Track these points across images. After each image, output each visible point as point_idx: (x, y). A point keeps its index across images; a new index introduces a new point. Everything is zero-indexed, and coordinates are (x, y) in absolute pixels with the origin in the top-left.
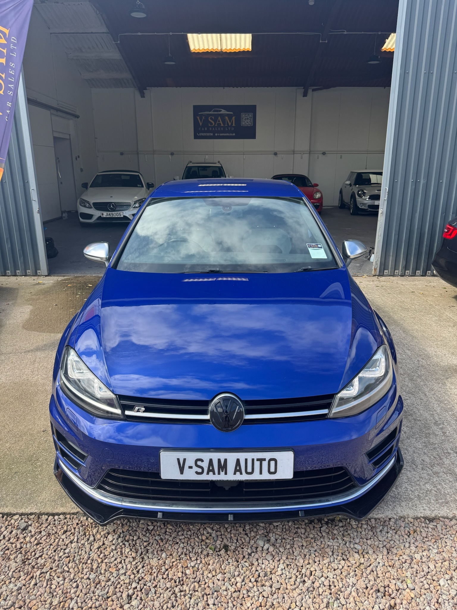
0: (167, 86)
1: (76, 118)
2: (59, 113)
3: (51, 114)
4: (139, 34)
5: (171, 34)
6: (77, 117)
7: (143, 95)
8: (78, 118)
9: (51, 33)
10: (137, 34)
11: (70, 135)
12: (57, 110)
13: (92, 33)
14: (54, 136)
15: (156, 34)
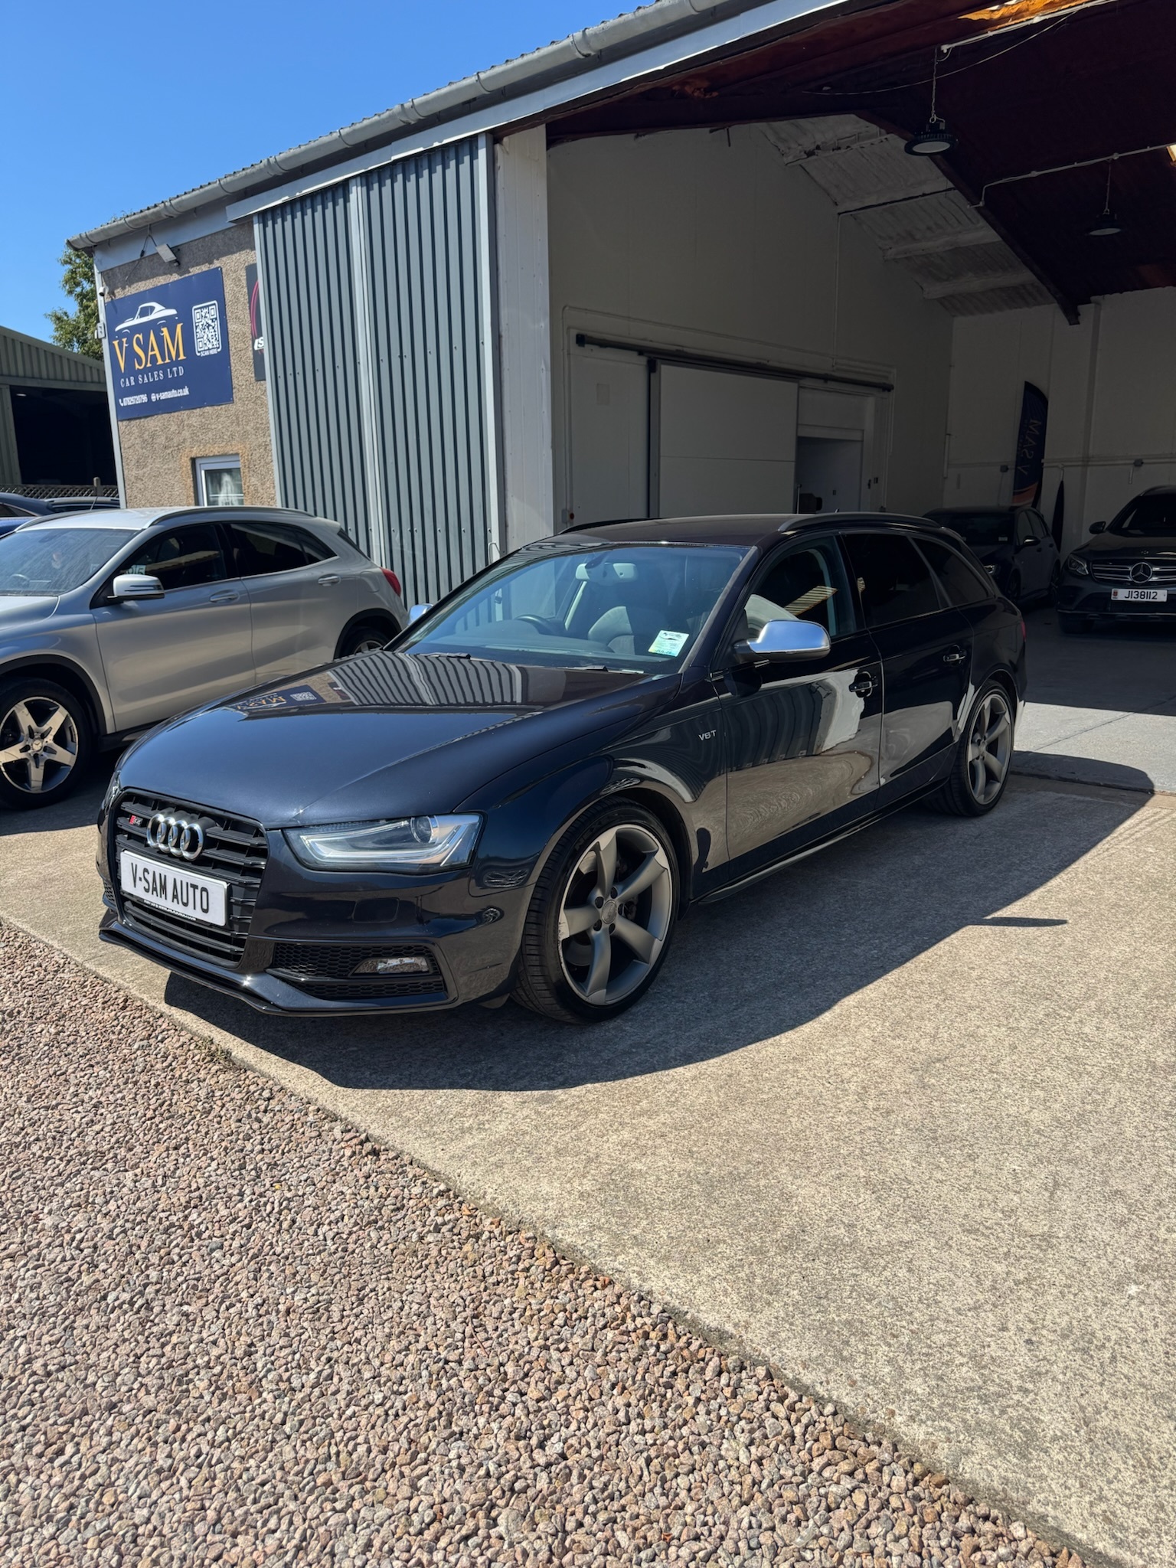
0: (1146, 285)
1: (886, 392)
2: (831, 385)
3: (800, 387)
4: (1034, 174)
5: (1116, 156)
6: (887, 388)
7: (1073, 317)
8: (889, 390)
9: (839, 214)
10: (1029, 175)
11: (863, 431)
12: (826, 378)
13: (924, 195)
14: (800, 434)
15: (1076, 164)
